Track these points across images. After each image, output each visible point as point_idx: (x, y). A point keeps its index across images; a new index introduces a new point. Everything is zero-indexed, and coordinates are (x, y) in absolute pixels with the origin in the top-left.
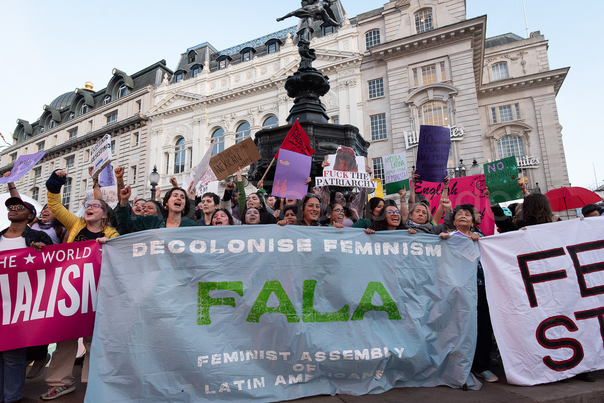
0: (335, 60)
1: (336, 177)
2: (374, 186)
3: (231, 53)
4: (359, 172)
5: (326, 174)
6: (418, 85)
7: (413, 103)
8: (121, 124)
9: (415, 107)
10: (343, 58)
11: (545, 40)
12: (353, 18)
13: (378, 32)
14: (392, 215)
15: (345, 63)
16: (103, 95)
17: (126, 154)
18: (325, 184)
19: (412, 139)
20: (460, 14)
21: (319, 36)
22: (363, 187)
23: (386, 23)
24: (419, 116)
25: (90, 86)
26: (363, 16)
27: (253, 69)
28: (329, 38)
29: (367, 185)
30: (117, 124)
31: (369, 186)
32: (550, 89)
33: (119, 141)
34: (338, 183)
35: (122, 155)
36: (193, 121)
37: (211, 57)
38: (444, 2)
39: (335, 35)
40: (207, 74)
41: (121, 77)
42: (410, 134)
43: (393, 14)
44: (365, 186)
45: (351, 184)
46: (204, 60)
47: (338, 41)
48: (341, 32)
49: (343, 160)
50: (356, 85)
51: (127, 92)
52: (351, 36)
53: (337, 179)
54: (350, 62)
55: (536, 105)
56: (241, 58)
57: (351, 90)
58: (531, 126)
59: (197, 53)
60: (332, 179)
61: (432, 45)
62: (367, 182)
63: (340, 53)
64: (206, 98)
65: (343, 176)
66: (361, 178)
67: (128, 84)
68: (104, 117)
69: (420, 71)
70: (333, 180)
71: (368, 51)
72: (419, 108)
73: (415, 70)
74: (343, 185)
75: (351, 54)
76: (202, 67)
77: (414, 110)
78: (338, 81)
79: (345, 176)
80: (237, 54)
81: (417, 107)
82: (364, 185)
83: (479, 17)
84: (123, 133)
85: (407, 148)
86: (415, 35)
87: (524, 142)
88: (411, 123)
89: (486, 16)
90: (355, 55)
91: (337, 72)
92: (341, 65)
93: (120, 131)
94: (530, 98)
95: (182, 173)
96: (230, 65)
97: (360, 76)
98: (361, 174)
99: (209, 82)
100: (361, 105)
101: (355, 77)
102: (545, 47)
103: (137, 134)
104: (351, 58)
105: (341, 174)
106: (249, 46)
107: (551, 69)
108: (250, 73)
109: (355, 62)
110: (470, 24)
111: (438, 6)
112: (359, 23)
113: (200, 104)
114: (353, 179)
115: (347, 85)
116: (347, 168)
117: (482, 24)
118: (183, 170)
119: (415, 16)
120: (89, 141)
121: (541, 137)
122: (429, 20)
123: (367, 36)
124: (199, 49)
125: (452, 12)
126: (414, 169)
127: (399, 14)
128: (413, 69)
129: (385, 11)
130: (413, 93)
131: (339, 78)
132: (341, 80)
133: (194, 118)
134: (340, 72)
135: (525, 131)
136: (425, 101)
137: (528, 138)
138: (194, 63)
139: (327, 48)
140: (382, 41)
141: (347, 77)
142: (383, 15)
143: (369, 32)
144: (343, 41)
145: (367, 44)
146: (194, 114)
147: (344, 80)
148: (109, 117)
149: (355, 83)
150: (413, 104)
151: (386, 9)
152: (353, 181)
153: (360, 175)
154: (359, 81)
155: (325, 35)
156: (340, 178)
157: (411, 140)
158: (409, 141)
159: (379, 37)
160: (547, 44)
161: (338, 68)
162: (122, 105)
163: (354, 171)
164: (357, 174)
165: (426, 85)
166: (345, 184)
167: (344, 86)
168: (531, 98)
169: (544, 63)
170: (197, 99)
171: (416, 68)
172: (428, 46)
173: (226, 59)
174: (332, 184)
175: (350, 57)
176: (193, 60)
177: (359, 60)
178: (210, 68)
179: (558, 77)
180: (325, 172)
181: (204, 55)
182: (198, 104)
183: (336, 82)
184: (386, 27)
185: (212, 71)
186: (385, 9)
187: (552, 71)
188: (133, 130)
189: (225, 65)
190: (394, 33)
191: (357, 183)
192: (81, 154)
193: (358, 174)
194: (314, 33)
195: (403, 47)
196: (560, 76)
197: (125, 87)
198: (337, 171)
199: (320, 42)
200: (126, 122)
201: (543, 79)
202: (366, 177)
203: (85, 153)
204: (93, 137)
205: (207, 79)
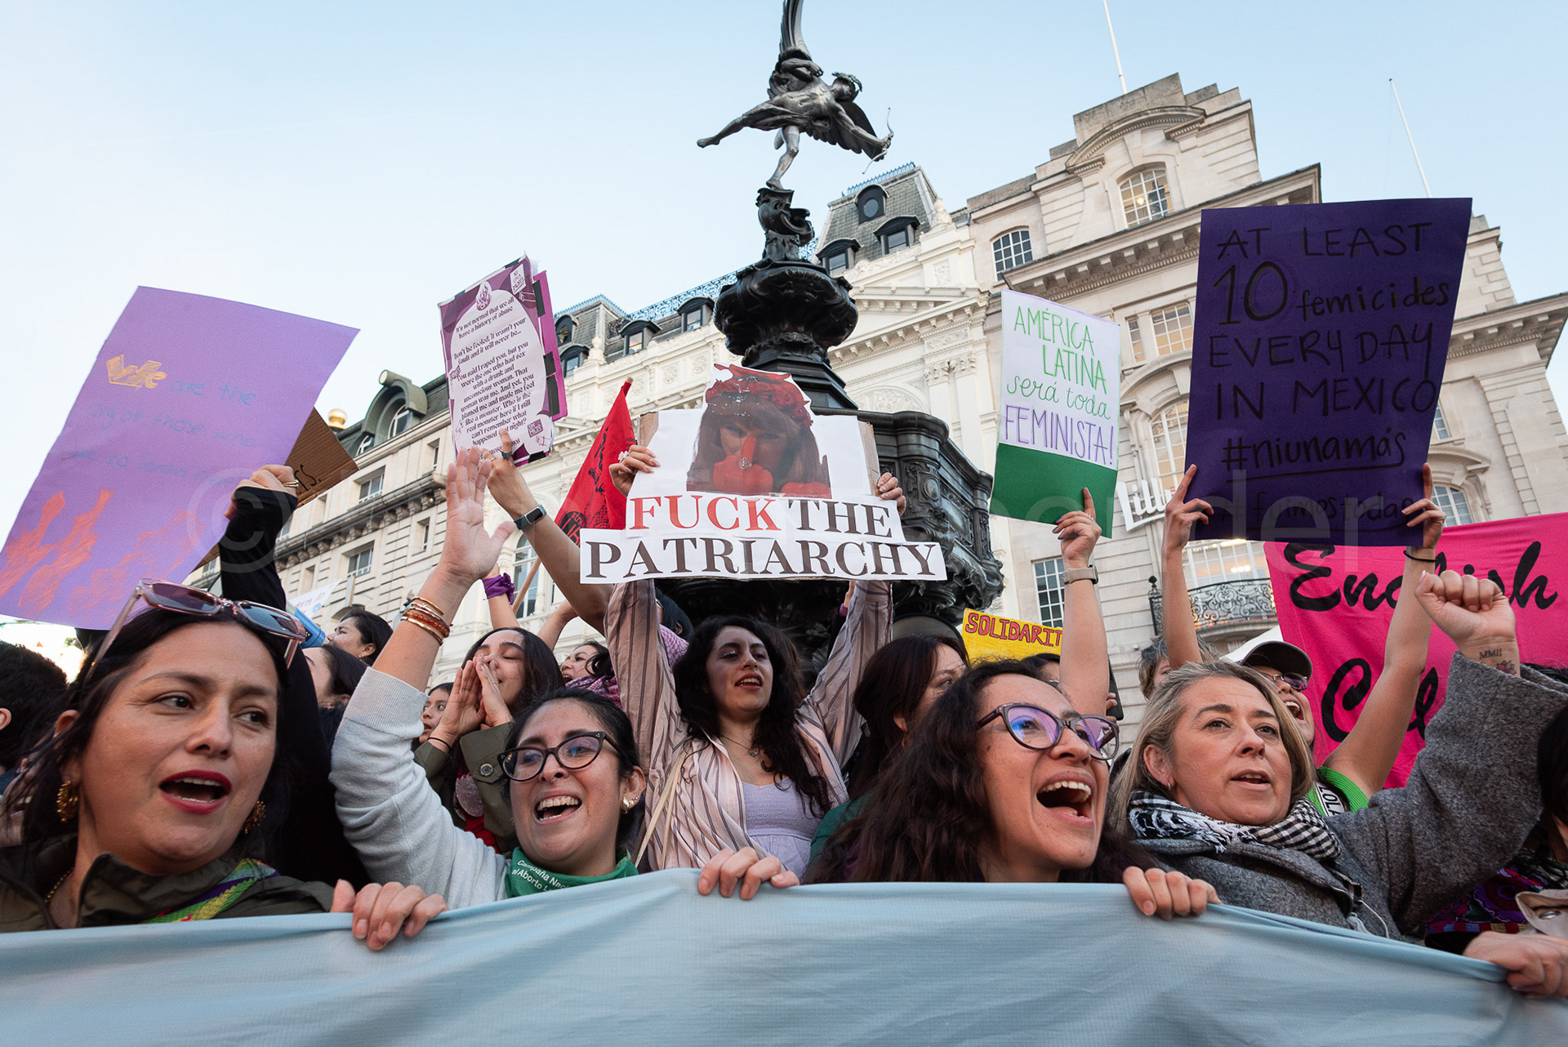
0: (916, 311)
1: (706, 529)
2: (926, 570)
3: (657, 317)
4: (840, 493)
5: (646, 517)
6: (1144, 359)
7: (1134, 404)
8: (389, 499)
9: (1142, 415)
10: (936, 304)
11: (1491, 227)
12: (959, 211)
13: (1026, 235)
14: (1045, 752)
15: (943, 317)
16: (359, 434)
17: (397, 574)
18: (641, 573)
19: (1143, 503)
20: (1242, 171)
21: (872, 257)
22: (869, 577)
23: (1045, 209)
24: (1157, 441)
25: (339, 418)
26: (985, 201)
27: (710, 349)
28: (898, 259)
29: (888, 565)
30: (380, 500)
31: (898, 571)
32: (1528, 353)
33: (384, 543)
34: (719, 563)
35: (388, 577)
36: (560, 485)
37: (609, 328)
38: (1196, 147)
39: (913, 250)
40: (597, 367)
41: (399, 390)
42: (1135, 488)
43: (1062, 187)
44: (879, 570)
45: (797, 565)
46: (592, 335)
47: (921, 265)
48: (927, 242)
49: (741, 434)
50: (973, 370)
51: (412, 422)
52: (957, 248)
53: (709, 543)
54: (956, 312)
55: (1490, 397)
56: (680, 326)
57: (962, 381)
58: (1487, 455)
59: (576, 321)
60: (680, 543)
61: (1174, 253)
62: (885, 551)
63: (928, 292)
64: (592, 424)
65: (745, 522)
66: (852, 529)
67: (412, 405)
68: (355, 485)
69: (1147, 324)
70: (688, 545)
71: (1003, 281)
72: (1154, 417)
73: (1133, 322)
74: (750, 569)
75: (957, 293)
76: (586, 352)
77: (1140, 424)
78: (927, 362)
79: (761, 521)
80: (672, 317)
81: (1147, 415)
82: (872, 568)
83: (1298, 172)
84: (393, 522)
85: (1128, 529)
86: (1125, 232)
87: (1470, 502)
88: (1136, 459)
89: (1318, 166)
90: (968, 293)
91: (922, 341)
92: (933, 322)
93: (388, 518)
94: (1471, 381)
95: (529, 618)
96: (653, 342)
97: (984, 346)
98: (850, 507)
99: (602, 388)
100: (991, 420)
101: (970, 348)
102: (1493, 246)
103: (425, 523)
104: (956, 303)
105: (732, 508)
106: (701, 296)
107: (1520, 299)
108: (702, 357)
109: (968, 311)
110: (1276, 190)
111: (1180, 158)
112: (974, 216)
113: (578, 441)
114: (805, 535)
115: (950, 370)
116: (767, 478)
117: (1310, 187)
118: (531, 609)
119: (1121, 187)
120: (315, 545)
121: (1521, 485)
122: (1158, 195)
123: (997, 245)
124: (582, 312)
125: (1222, 167)
126: (1154, 586)
127: (1076, 187)
128: (1126, 319)
129: (1040, 182)
130: (1131, 380)
131: (930, 355)
132: (934, 360)
133: (562, 476)
134: (931, 340)
135: (1470, 472)
136: (1169, 397)
137: (1480, 488)
138: (569, 345)
139: (894, 283)
140: (1037, 252)
141: (950, 349)
142: (1035, 192)
143: (1000, 237)
144: (935, 264)
145: (999, 266)
146: (565, 467)
147: (941, 357)
148: (364, 485)
149: (973, 365)
150: (1135, 408)
151: (1043, 177)
152: (805, 545)
153: (841, 510)
154: (982, 359)
155: (887, 252)
156: (726, 535)
157: (1138, 506)
158: (1133, 509)
159: (1027, 246)
160: (1498, 237)
161: (926, 329)
162: (396, 456)
163: (805, 493)
164: (824, 507)
165: (1167, 355)
166: (759, 565)
167: (942, 373)
168: (1474, 380)
169: (1497, 286)
170: (571, 430)
171: (1135, 316)
172: (1163, 256)
173: (645, 329)
174: (681, 566)
175: (955, 301)
176: (567, 339)
177: (981, 305)
178: (605, 354)
179: (1546, 318)
180: (638, 502)
181: (593, 326)
182: (572, 441)
183: (920, 366)
184: (1046, 219)
185: (609, 360)
186: (1039, 178)
187: (1525, 304)
188: (416, 512)
189: (643, 343)
190: (1066, 233)
191: (831, 559)
192: (295, 577)
193: (831, 508)
194: (860, 252)
195: (1094, 265)
196: (1552, 315)
197: (407, 412)
198: (707, 497)
199: (877, 270)
200: (400, 494)
201: (1502, 328)
202: (877, 524)
203: (305, 576)
204: (324, 534)
205: (596, 380)
